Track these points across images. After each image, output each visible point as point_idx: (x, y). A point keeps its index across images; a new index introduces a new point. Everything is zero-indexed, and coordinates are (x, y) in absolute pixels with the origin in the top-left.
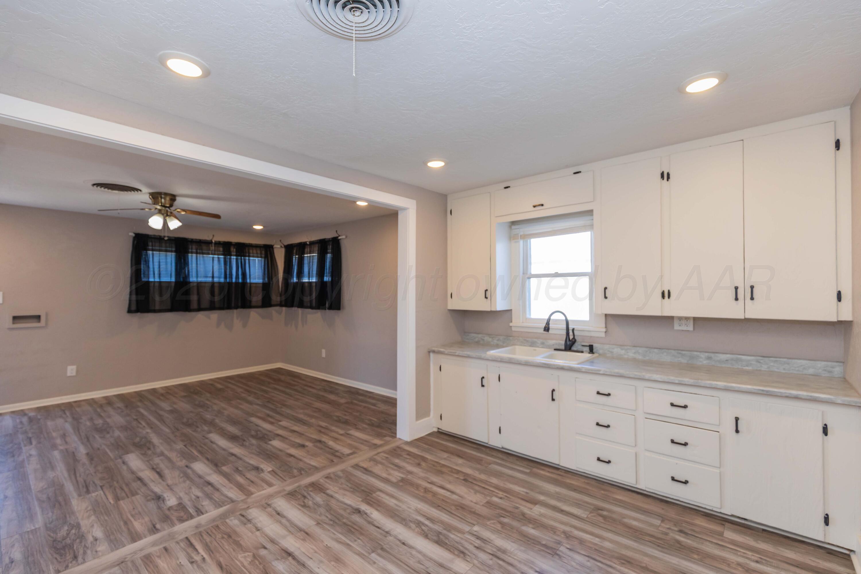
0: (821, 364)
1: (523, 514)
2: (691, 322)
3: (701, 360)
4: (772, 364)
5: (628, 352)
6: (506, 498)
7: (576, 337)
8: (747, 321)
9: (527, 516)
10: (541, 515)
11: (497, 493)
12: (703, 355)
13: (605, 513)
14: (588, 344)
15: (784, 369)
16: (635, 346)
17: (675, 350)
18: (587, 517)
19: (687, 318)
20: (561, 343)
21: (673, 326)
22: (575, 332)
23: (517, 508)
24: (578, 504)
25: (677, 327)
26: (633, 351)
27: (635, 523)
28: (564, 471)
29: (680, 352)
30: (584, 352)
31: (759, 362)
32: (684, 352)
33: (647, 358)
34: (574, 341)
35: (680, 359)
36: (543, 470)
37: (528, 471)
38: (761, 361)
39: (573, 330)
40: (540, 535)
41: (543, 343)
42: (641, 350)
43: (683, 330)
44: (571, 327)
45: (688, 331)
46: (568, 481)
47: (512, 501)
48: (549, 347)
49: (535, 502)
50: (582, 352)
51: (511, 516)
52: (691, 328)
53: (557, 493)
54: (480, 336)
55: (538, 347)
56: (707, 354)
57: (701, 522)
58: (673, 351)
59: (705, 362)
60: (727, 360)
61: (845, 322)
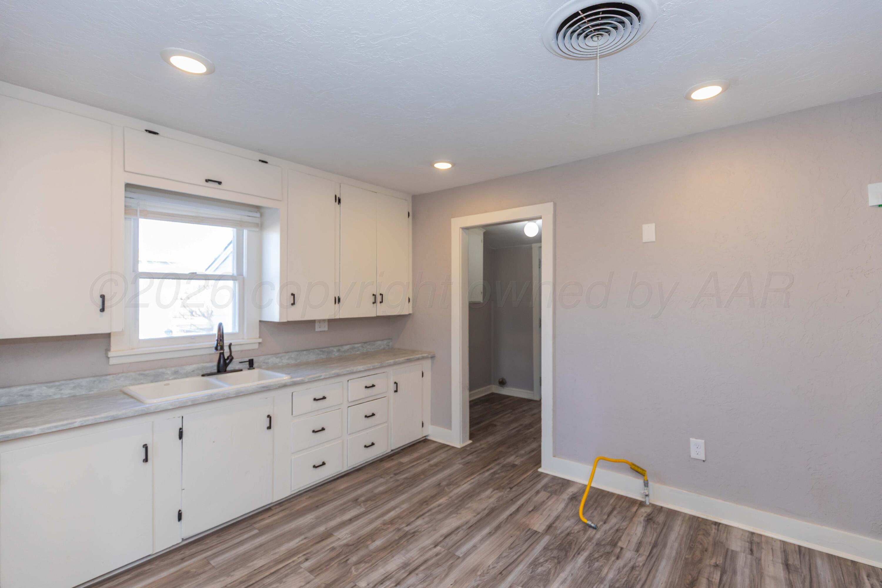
0: (385, 342)
1: (347, 545)
2: (326, 323)
3: (334, 353)
4: (368, 347)
5: (282, 360)
6: (308, 555)
7: (233, 354)
8: (378, 318)
9: (351, 543)
10: (353, 533)
11: (293, 562)
12: (335, 350)
13: (363, 499)
14: (247, 359)
15: (373, 349)
16: (287, 352)
17: (318, 349)
18: (365, 508)
19: (324, 321)
20: (213, 366)
21: (315, 329)
22: (232, 347)
23: (333, 549)
24: (343, 509)
25: (317, 329)
26: (287, 357)
27: (381, 489)
28: (277, 507)
29: (321, 350)
30: (243, 370)
31: (363, 347)
32: (324, 350)
33: (298, 361)
34: (231, 358)
35: (321, 356)
36: (263, 519)
37: (256, 531)
38: (364, 346)
39: (230, 346)
40: (385, 539)
41: (176, 372)
42: (293, 355)
43: (321, 331)
44: (226, 342)
45: (325, 331)
46: (298, 508)
47: (318, 551)
48: (187, 375)
49: (328, 535)
50: (241, 370)
51: (348, 554)
52: (326, 329)
53: (317, 518)
54: (15, 390)
55: (168, 379)
56: (337, 348)
57: (388, 465)
58: (317, 350)
59: (336, 354)
60: (348, 350)
61: (410, 314)
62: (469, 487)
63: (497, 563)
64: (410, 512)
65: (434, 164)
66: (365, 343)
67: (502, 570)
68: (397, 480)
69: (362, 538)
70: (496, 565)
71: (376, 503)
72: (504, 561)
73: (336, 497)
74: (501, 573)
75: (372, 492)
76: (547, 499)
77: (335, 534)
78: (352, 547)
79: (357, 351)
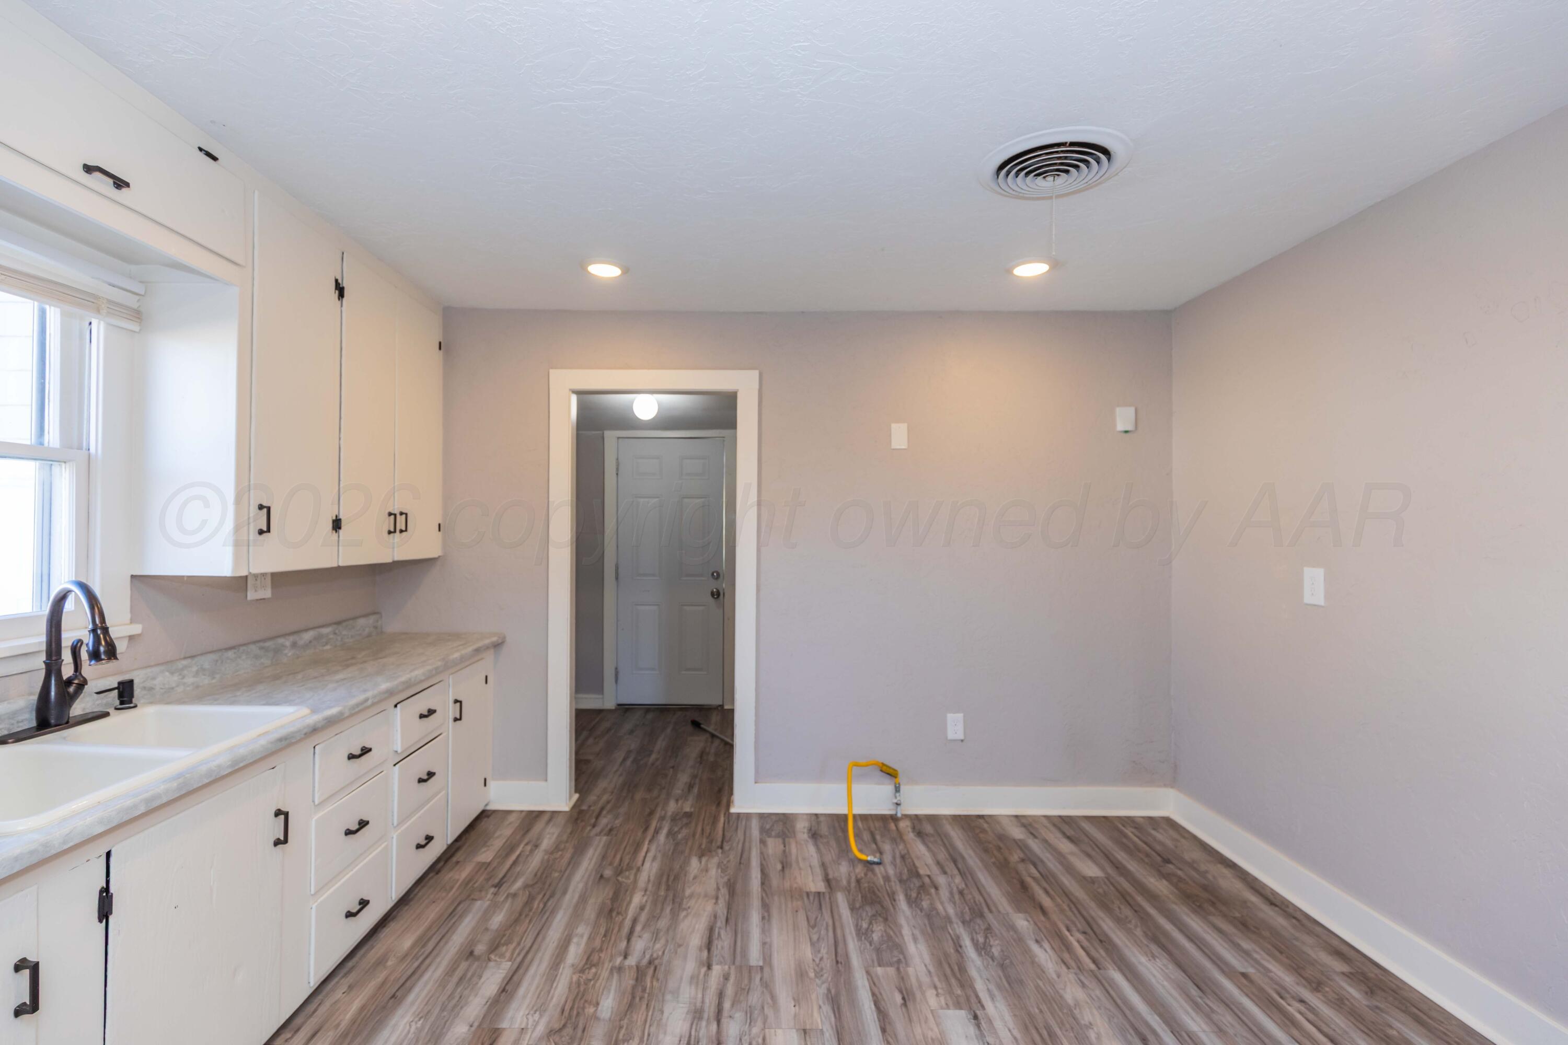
0: (371, 620)
2: (269, 580)
4: (344, 633)
5: (183, 677)
12: (288, 642)
13: (481, 947)
14: (117, 682)
15: (352, 637)
16: (192, 657)
17: (255, 642)
19: (263, 576)
21: (247, 594)
25: (251, 595)
26: (195, 669)
29: (262, 644)
31: (335, 634)
32: (267, 644)
33: (218, 677)
34: (77, 683)
38: (337, 631)
39: (77, 645)
40: (611, 992)
42: (206, 662)
43: (258, 601)
44: (68, 640)
45: (264, 599)
49: (490, 1031)
52: (269, 596)
56: (291, 638)
57: (459, 875)
58: (253, 647)
60: (310, 642)
61: (439, 557)
62: (656, 865)
63: (819, 951)
64: (605, 936)
65: (588, 266)
66: (339, 623)
67: (834, 957)
68: (514, 895)
69: (567, 1008)
70: (820, 956)
71: (519, 944)
72: (823, 945)
73: (416, 964)
74: (837, 962)
75: (487, 929)
76: (785, 846)
77: (504, 1025)
78: (569, 1030)
79: (327, 644)
